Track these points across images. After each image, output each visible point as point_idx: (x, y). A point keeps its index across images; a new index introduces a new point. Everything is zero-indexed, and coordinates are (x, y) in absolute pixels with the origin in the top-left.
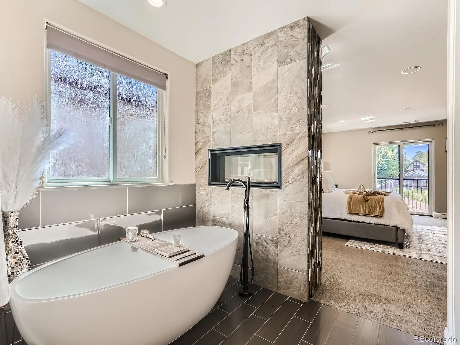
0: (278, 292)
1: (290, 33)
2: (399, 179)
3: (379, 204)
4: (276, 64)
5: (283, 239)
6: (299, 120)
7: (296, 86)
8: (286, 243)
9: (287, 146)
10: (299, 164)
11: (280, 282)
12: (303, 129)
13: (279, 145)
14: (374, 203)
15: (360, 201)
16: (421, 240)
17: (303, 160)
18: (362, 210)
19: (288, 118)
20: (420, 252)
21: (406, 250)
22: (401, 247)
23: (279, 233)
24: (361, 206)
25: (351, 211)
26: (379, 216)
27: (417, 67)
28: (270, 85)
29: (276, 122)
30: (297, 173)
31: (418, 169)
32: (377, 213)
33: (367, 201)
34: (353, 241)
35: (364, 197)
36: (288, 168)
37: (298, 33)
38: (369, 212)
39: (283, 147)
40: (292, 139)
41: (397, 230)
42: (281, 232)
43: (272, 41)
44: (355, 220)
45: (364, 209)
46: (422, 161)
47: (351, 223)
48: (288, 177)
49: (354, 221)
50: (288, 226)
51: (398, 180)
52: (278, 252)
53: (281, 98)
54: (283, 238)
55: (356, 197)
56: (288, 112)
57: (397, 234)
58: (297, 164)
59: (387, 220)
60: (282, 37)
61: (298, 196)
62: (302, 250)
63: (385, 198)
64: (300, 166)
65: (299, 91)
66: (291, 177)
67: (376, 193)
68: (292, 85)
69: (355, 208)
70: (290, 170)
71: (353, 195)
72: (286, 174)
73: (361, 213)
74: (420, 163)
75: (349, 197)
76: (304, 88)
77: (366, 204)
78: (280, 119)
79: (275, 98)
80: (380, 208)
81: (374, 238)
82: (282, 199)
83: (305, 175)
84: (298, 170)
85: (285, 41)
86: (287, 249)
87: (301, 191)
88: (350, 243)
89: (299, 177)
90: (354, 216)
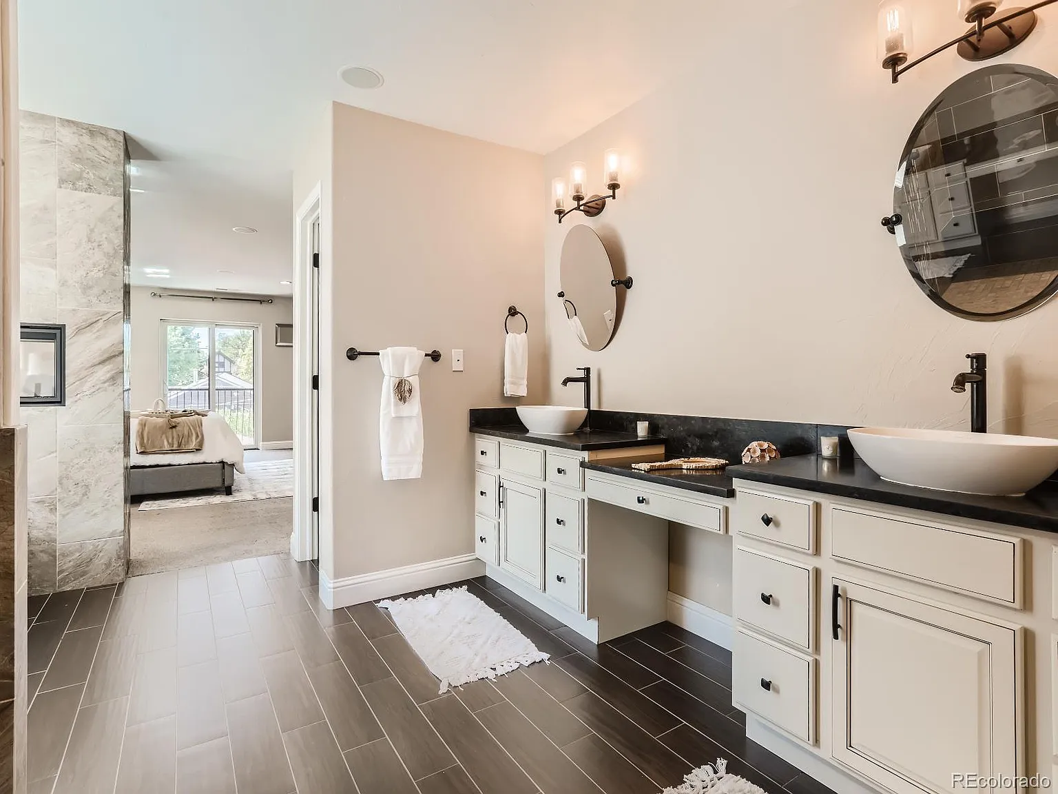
0: (59, 590)
1: (86, 139)
2: (209, 389)
3: (195, 429)
4: (56, 180)
5: (70, 493)
6: (107, 292)
7: (100, 234)
8: (77, 499)
9: (79, 330)
10: (107, 363)
11: (61, 571)
12: (114, 308)
13: (60, 328)
14: (186, 428)
15: (161, 428)
16: (254, 480)
17: (114, 356)
18: (166, 443)
19: (82, 283)
20: (254, 493)
21: (235, 494)
22: (228, 491)
23: (61, 484)
24: (164, 436)
25: (145, 448)
26: (197, 450)
27: (253, 230)
29: (52, 285)
30: (102, 378)
31: (222, 370)
32: (193, 444)
33: (175, 427)
35: (169, 420)
36: (82, 368)
37: (105, 148)
38: (179, 445)
39: (68, 332)
40: (90, 321)
41: (224, 468)
42: (64, 481)
44: (152, 464)
45: (170, 441)
46: (228, 355)
47: (145, 470)
48: (81, 385)
49: (150, 466)
50: (83, 468)
51: (207, 391)
52: (58, 519)
53: (65, 245)
54: (70, 491)
55: (154, 422)
56: (81, 273)
57: (223, 474)
58: (103, 362)
59: (210, 455)
60: (67, 136)
61: (103, 416)
62: (113, 500)
63: (204, 419)
64: (108, 367)
65: (106, 246)
66: (88, 385)
67: (186, 414)
68: (92, 231)
69: (151, 441)
70: (84, 373)
71: (146, 421)
72: (78, 379)
73: (164, 449)
74: (225, 357)
75: (139, 423)
76: (116, 241)
77: (172, 433)
78: (63, 282)
79: (50, 241)
80: (197, 436)
81: (188, 488)
82: (66, 424)
83: (119, 381)
84: (104, 372)
85: (77, 149)
86: (79, 507)
87: (111, 406)
88: (145, 506)
89: (106, 384)
90: (150, 456)
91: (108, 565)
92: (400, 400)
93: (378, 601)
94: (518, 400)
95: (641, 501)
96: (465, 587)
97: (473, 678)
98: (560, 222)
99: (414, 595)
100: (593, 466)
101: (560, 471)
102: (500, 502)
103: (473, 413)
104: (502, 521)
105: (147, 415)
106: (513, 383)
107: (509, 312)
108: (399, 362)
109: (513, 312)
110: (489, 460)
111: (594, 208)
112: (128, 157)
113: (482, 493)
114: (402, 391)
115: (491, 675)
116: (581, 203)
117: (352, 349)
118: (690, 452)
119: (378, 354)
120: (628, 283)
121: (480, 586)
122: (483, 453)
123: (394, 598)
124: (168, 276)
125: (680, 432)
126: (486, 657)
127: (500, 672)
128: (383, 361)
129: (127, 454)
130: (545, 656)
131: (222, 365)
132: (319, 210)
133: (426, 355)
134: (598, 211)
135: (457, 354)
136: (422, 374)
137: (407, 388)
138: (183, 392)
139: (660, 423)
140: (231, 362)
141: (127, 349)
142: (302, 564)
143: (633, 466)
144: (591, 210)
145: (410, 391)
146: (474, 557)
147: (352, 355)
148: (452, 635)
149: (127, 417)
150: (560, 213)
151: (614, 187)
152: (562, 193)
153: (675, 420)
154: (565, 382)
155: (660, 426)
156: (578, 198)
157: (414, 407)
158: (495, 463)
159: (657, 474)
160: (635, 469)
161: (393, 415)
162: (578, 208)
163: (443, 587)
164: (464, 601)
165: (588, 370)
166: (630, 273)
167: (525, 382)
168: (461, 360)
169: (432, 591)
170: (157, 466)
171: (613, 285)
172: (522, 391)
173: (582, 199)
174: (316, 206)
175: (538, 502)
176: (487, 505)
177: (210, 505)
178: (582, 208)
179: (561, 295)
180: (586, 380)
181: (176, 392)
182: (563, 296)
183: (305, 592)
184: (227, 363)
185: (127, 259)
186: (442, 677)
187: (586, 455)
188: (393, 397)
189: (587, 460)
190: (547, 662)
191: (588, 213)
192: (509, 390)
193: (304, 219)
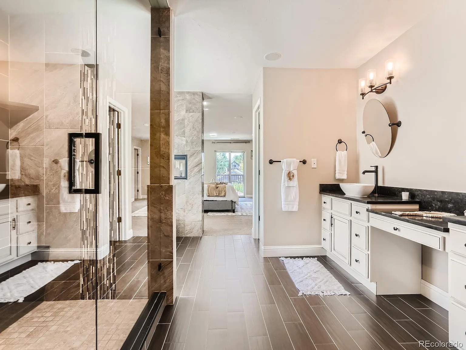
0: (186, 236)
1: (193, 97)
3: (224, 189)
4: (185, 111)
5: (188, 207)
6: (198, 143)
7: (196, 125)
8: (190, 208)
9: (191, 156)
10: (198, 166)
11: (186, 230)
12: (199, 149)
13: (186, 156)
14: (221, 188)
15: (214, 188)
16: (242, 208)
17: (199, 164)
19: (191, 142)
20: (242, 213)
21: (236, 213)
22: (234, 211)
23: (186, 203)
24: (214, 191)
25: (209, 194)
26: (224, 196)
28: (181, 121)
29: (184, 143)
30: (196, 171)
31: (235, 168)
32: (223, 194)
33: (218, 188)
34: (211, 213)
35: (216, 185)
37: (197, 98)
38: (219, 194)
39: (188, 157)
40: (193, 153)
41: (232, 203)
42: (187, 203)
43: (182, 97)
45: (216, 192)
46: (237, 162)
48: (191, 173)
49: (211, 201)
50: (192, 199)
52: (186, 214)
53: (187, 130)
55: (212, 186)
56: (191, 138)
57: (232, 205)
58: (196, 166)
59: (228, 198)
60: (188, 97)
61: (197, 183)
63: (227, 185)
65: (197, 129)
66: (193, 173)
67: (221, 183)
68: (194, 125)
69: (211, 192)
70: (192, 169)
72: (190, 171)
73: (214, 195)
74: (236, 163)
75: (207, 186)
76: (200, 127)
77: (217, 190)
78: (187, 142)
79: (184, 129)
80: (224, 191)
81: (221, 209)
82: (188, 185)
83: (201, 172)
84: (196, 169)
85: (190, 100)
86: (190, 212)
87: (199, 180)
88: (209, 214)
89: (197, 173)
90: (211, 197)
91: (198, 230)
92: (289, 179)
93: (280, 257)
94: (342, 181)
95: (395, 229)
96: (316, 258)
97: (313, 294)
98: (363, 98)
99: (295, 258)
100: (373, 211)
101: (357, 213)
102: (331, 224)
103: (321, 186)
104: (333, 232)
105: (210, 184)
106: (339, 173)
107: (338, 142)
108: (289, 165)
109: (340, 142)
110: (327, 206)
111: (381, 90)
112: (203, 99)
113: (324, 220)
114: (290, 176)
115: (321, 294)
116: (373, 88)
117: (271, 160)
118: (434, 209)
119: (280, 162)
120: (399, 124)
121: (323, 260)
122: (324, 203)
123: (286, 257)
124: (216, 136)
125: (428, 198)
126: (320, 287)
127: (325, 294)
128: (283, 164)
129: (203, 196)
130: (348, 293)
131: (235, 166)
132: (260, 109)
133: (300, 162)
134: (383, 91)
135: (314, 161)
136: (298, 169)
137: (292, 175)
138: (223, 176)
139: (416, 193)
140: (238, 165)
141: (203, 161)
142: (255, 239)
143: (393, 212)
144: (379, 91)
145: (293, 176)
146: (321, 247)
147: (271, 162)
148: (308, 275)
149: (203, 184)
150: (363, 94)
151: (390, 78)
152: (363, 85)
153: (425, 192)
154: (364, 173)
155: (416, 195)
156: (371, 87)
157: (295, 182)
158: (330, 208)
159: (407, 218)
160: (394, 214)
161: (286, 186)
162: (371, 91)
163: (307, 257)
164: (315, 264)
165: (377, 167)
166: (400, 119)
167: (346, 173)
168: (316, 163)
169: (302, 257)
170: (213, 201)
171: (390, 126)
172: (345, 177)
173: (374, 86)
174: (259, 108)
175: (347, 225)
176: (326, 225)
177: (227, 215)
178: (374, 91)
179: (364, 132)
180: (376, 172)
181: (221, 176)
182: (364, 133)
183: (255, 249)
184: (237, 165)
185: (203, 132)
186: (301, 290)
187: (370, 206)
188: (287, 179)
189: (370, 208)
190: (348, 295)
191: (378, 92)
192: (338, 176)
193: (256, 112)
